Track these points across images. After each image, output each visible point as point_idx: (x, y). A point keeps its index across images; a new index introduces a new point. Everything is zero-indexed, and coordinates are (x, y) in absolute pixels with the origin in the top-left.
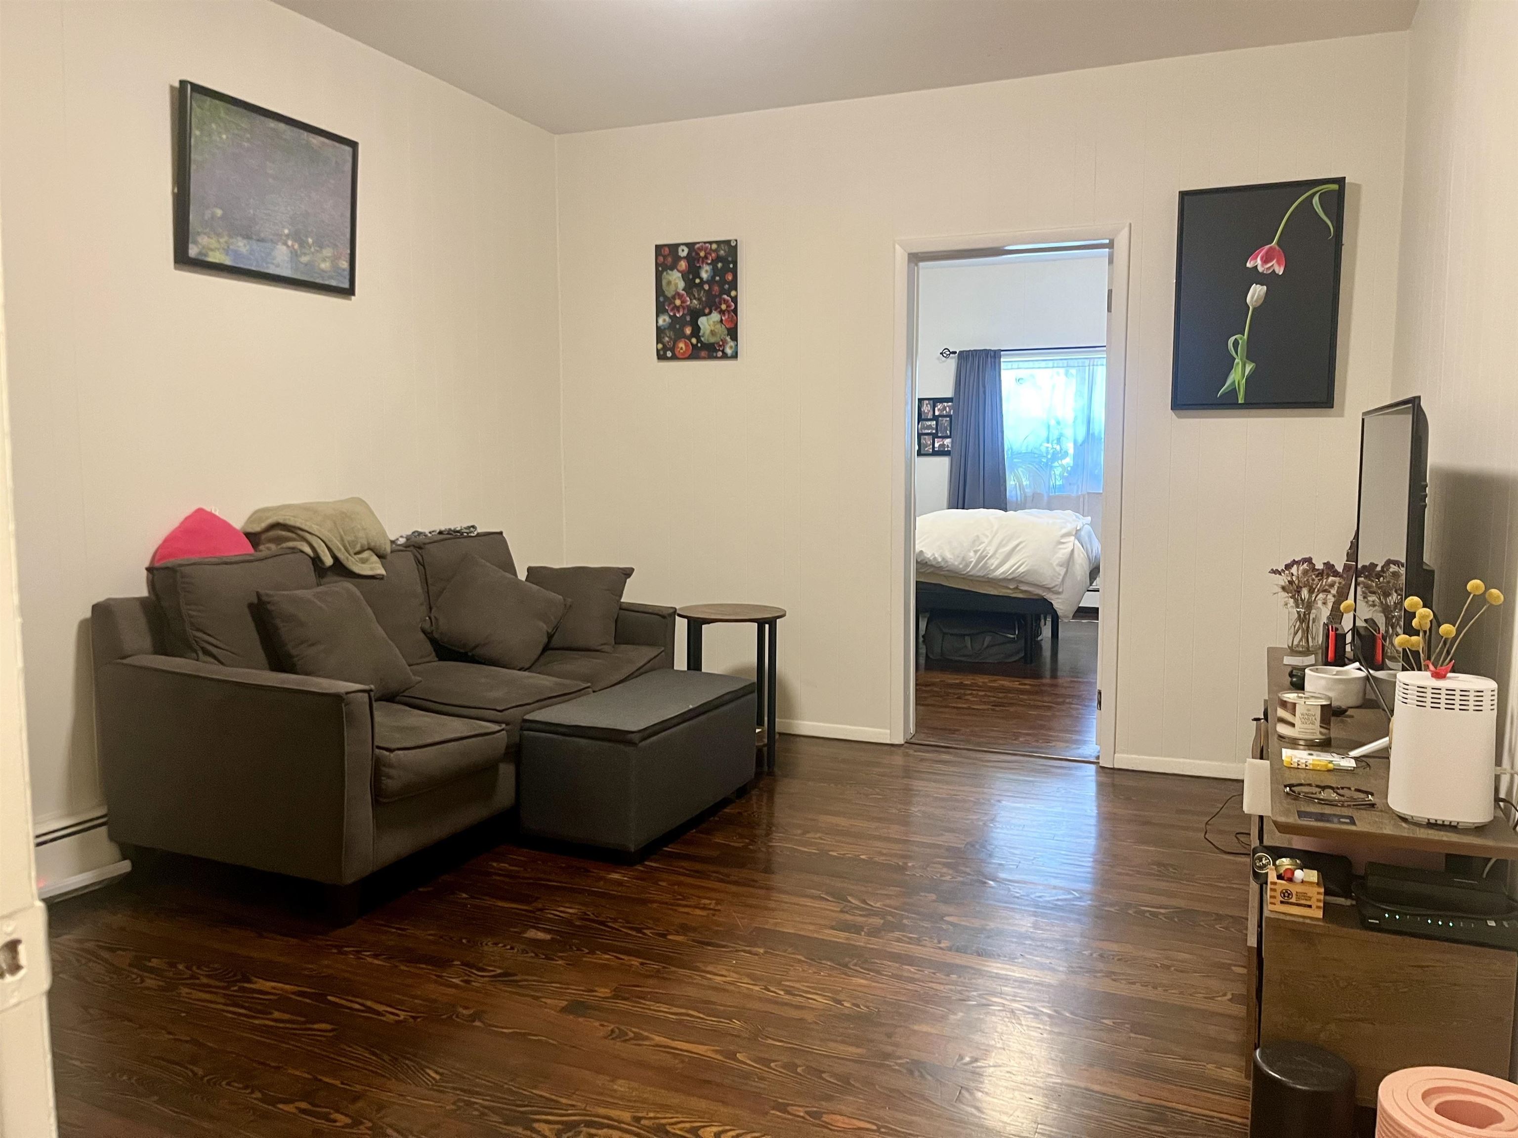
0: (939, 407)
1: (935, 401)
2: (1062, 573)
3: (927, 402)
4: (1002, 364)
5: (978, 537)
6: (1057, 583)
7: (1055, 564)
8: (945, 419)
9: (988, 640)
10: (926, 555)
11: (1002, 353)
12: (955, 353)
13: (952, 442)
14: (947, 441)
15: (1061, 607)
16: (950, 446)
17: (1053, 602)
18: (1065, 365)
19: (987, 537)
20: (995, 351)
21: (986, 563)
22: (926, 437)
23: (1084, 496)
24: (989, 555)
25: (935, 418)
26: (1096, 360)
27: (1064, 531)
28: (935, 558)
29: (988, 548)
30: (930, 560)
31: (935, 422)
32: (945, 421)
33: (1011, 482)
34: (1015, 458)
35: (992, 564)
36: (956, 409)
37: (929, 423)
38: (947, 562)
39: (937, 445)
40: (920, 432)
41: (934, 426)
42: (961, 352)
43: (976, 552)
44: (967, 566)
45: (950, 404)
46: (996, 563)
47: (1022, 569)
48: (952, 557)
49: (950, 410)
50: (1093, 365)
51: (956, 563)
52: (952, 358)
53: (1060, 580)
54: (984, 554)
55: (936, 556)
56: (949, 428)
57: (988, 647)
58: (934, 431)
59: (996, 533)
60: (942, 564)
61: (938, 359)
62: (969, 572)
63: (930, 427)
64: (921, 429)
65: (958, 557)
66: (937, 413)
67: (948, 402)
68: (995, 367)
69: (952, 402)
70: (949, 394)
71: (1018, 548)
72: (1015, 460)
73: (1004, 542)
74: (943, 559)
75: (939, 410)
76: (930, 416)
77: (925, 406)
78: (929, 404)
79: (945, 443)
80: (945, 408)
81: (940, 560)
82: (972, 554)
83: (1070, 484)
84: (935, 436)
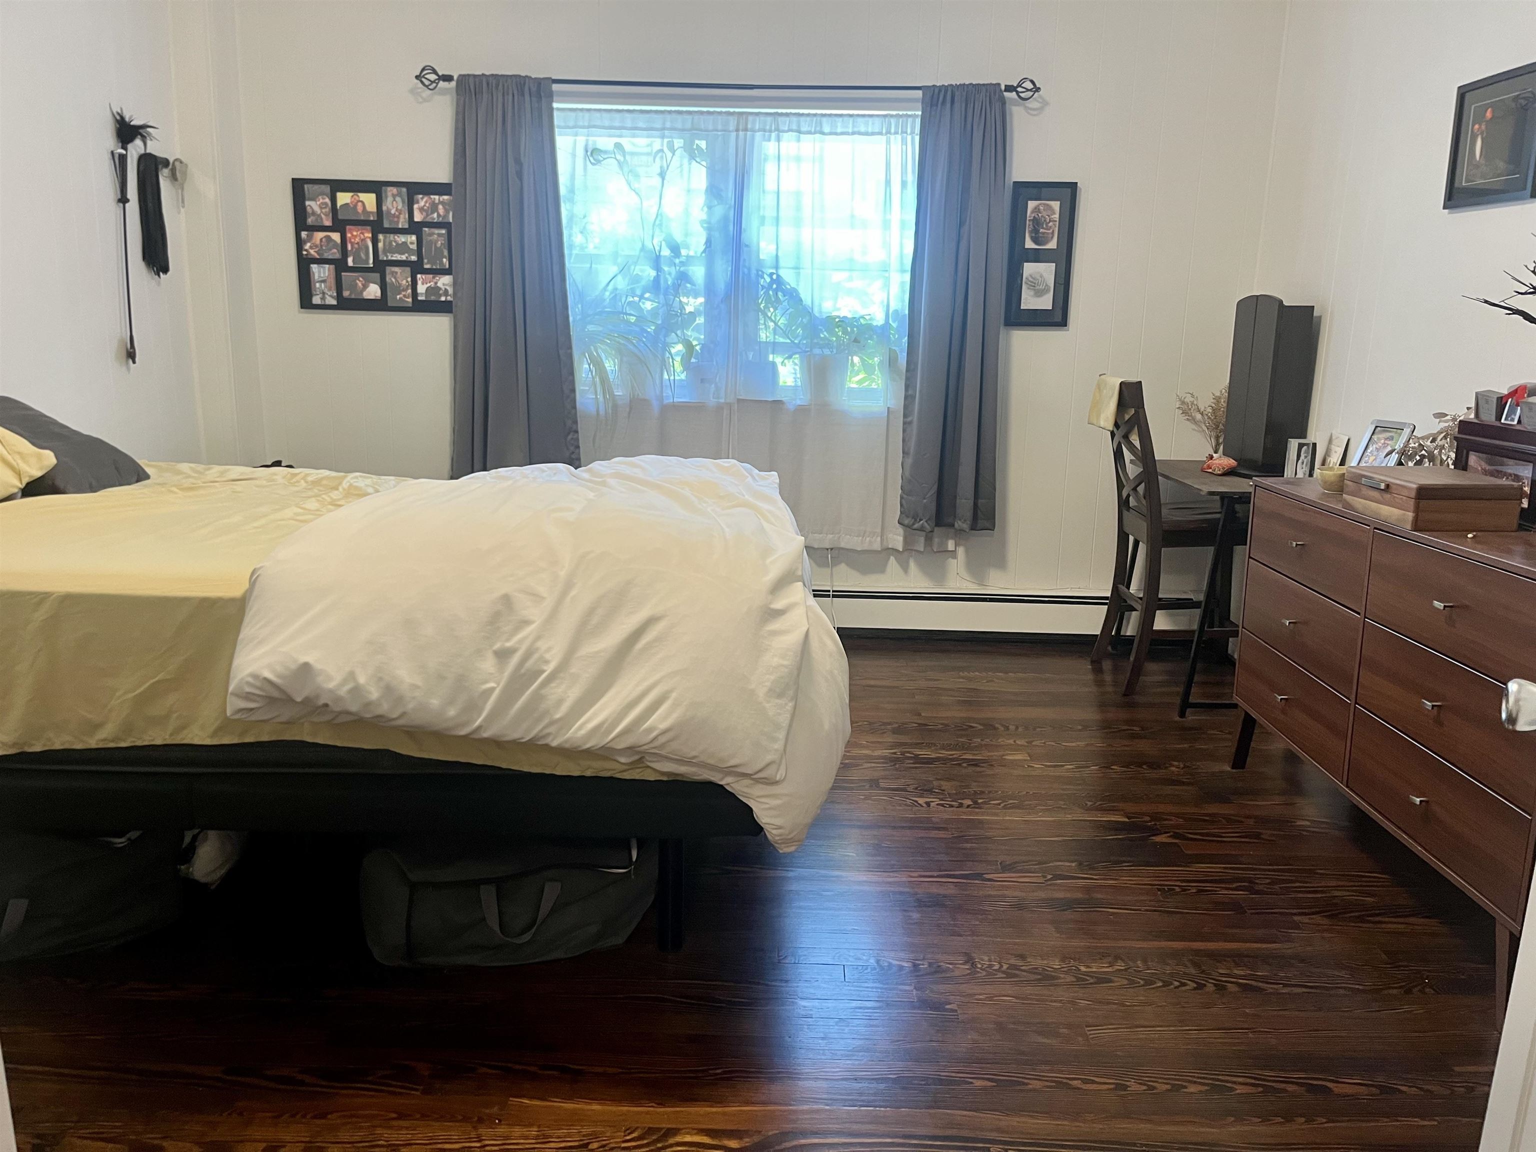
0: (422, 203)
1: (414, 189)
2: (784, 719)
3: (394, 190)
4: (555, 113)
5: (506, 599)
6: (769, 758)
7: (761, 692)
8: (436, 231)
9: (551, 892)
10: (320, 679)
11: (555, 87)
12: (448, 78)
13: (455, 284)
14: (445, 281)
15: (778, 822)
16: (450, 291)
17: (751, 804)
18: (688, 125)
19: (537, 598)
20: (539, 82)
21: (538, 697)
22: (396, 269)
23: (730, 405)
24: (549, 669)
25: (415, 228)
26: (750, 118)
27: (774, 573)
28: (356, 690)
29: (542, 645)
30: (339, 699)
31: (414, 238)
32: (437, 237)
33: (583, 371)
34: (591, 323)
35: (560, 702)
36: (459, 208)
37: (401, 239)
38: (400, 700)
39: (421, 288)
40: (382, 257)
41: (414, 247)
42: (463, 79)
43: (503, 655)
44: (473, 707)
45: (446, 197)
46: (573, 694)
47: (660, 721)
48: (418, 680)
49: (447, 211)
50: (746, 130)
51: (435, 702)
52: (444, 92)
53: (778, 746)
54: (529, 664)
55: (362, 680)
56: (446, 253)
57: (553, 911)
58: (414, 258)
59: (568, 586)
60: (384, 708)
61: (413, 91)
62: (479, 728)
63: (403, 248)
64: (385, 252)
65: (441, 677)
66: (418, 217)
67: (440, 194)
68: (540, 116)
69: (449, 194)
70: (442, 174)
71: (640, 645)
72: (591, 328)
73: (595, 620)
74: (389, 690)
75: (421, 210)
76: (403, 223)
77: (390, 199)
78: (399, 194)
79: (440, 284)
80: (434, 207)
81: (374, 694)
82: (488, 664)
83: (702, 381)
84: (416, 268)
